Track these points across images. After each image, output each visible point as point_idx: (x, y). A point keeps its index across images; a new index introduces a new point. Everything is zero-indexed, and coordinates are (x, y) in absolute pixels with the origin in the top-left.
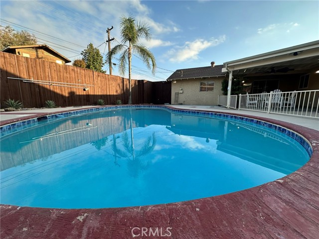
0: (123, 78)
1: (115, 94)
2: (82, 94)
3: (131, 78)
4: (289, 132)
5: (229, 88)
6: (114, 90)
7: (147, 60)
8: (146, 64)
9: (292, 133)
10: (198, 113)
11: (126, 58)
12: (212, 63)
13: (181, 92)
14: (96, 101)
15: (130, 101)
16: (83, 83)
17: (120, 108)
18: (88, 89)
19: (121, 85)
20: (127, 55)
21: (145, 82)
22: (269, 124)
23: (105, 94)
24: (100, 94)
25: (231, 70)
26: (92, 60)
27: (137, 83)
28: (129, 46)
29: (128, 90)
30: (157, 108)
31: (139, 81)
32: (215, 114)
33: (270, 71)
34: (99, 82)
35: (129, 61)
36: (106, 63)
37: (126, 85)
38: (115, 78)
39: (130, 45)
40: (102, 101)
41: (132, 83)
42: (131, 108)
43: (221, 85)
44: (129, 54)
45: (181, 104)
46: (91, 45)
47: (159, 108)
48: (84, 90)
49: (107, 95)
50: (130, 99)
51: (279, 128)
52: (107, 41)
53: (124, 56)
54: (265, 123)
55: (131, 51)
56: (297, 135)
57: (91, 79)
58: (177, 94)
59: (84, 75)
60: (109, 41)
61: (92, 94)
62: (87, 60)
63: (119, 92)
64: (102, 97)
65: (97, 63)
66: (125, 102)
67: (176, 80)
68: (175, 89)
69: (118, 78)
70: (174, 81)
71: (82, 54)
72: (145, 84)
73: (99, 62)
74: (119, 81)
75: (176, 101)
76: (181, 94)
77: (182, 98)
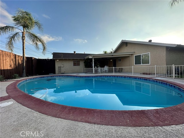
1: (9, 68)
5: (93, 65)
6: (8, 65)
13: (63, 66)
19: (14, 60)
21: (33, 59)
25: (93, 58)
27: (26, 59)
28: (23, 31)
29: (19, 65)
37: (18, 61)
38: (9, 54)
43: (84, 63)
45: (63, 73)
49: (1, 70)
50: (25, 72)
58: (60, 67)
63: (12, 66)
68: (58, 65)
69: (12, 54)
70: (57, 60)
74: (13, 57)
75: (60, 72)
76: (63, 68)
77: (63, 70)
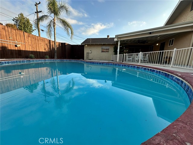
0: (50, 40)
1: (44, 51)
2: (14, 49)
3: (56, 41)
4: (157, 71)
5: (118, 50)
6: (43, 48)
7: (67, 29)
8: (66, 32)
9: (159, 71)
10: (103, 63)
11: (52, 26)
12: (108, 36)
13: (90, 52)
14: (27, 55)
15: (56, 57)
16: (14, 41)
17: (48, 61)
18: (19, 46)
19: (48, 45)
20: (52, 24)
21: (66, 44)
22: (144, 68)
23: (35, 50)
24: (31, 50)
25: (119, 40)
26: (23, 26)
27: (60, 45)
28: (54, 18)
29: (53, 49)
30: (75, 61)
31: (62, 43)
32: (113, 64)
33: (138, 42)
34: (30, 41)
35: (54, 29)
36: (35, 29)
37: (53, 45)
38: (43, 40)
39: (54, 16)
40: (33, 56)
41: (57, 44)
42: (57, 61)
43: (113, 49)
44: (54, 23)
45: (91, 60)
46: (22, 15)
47: (77, 62)
48: (16, 46)
49: (37, 52)
50: (56, 55)
51: (151, 69)
52: (36, 13)
53: (50, 24)
54: (142, 68)
55: (56, 22)
56: (162, 72)
57: (22, 38)
58: (88, 53)
59: (15, 34)
60: (37, 12)
61: (23, 49)
62: (19, 25)
63: (47, 50)
64: (32, 52)
65: (28, 29)
66: (52, 57)
67: (87, 45)
68: (86, 50)
69: (46, 39)
70: (85, 45)
71: (13, 20)
72: (66, 46)
73: (30, 29)
74: (47, 42)
75: (87, 58)
76: (91, 54)
77: (91, 56)
